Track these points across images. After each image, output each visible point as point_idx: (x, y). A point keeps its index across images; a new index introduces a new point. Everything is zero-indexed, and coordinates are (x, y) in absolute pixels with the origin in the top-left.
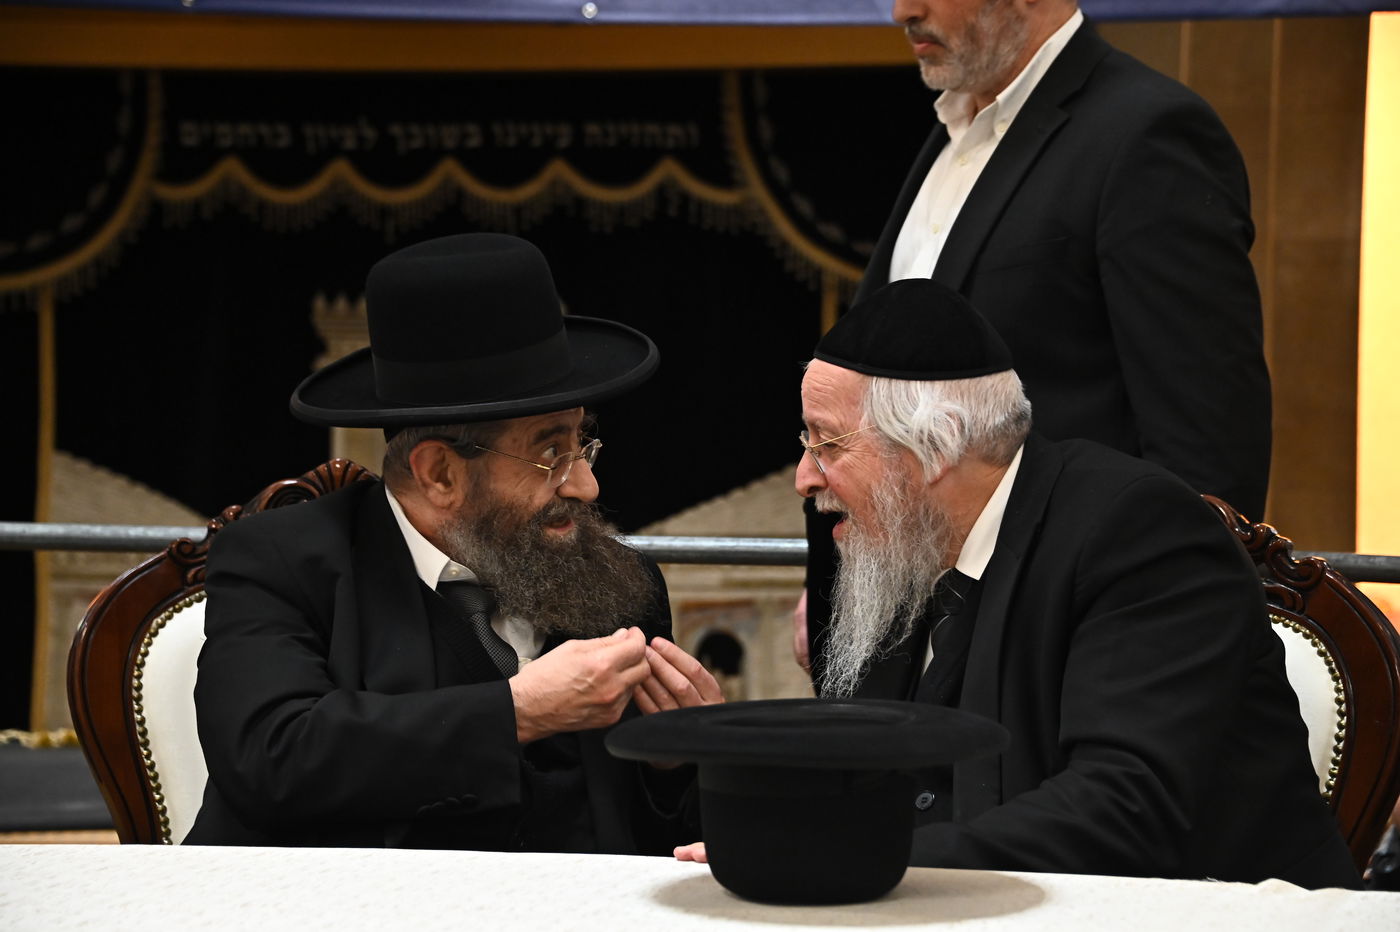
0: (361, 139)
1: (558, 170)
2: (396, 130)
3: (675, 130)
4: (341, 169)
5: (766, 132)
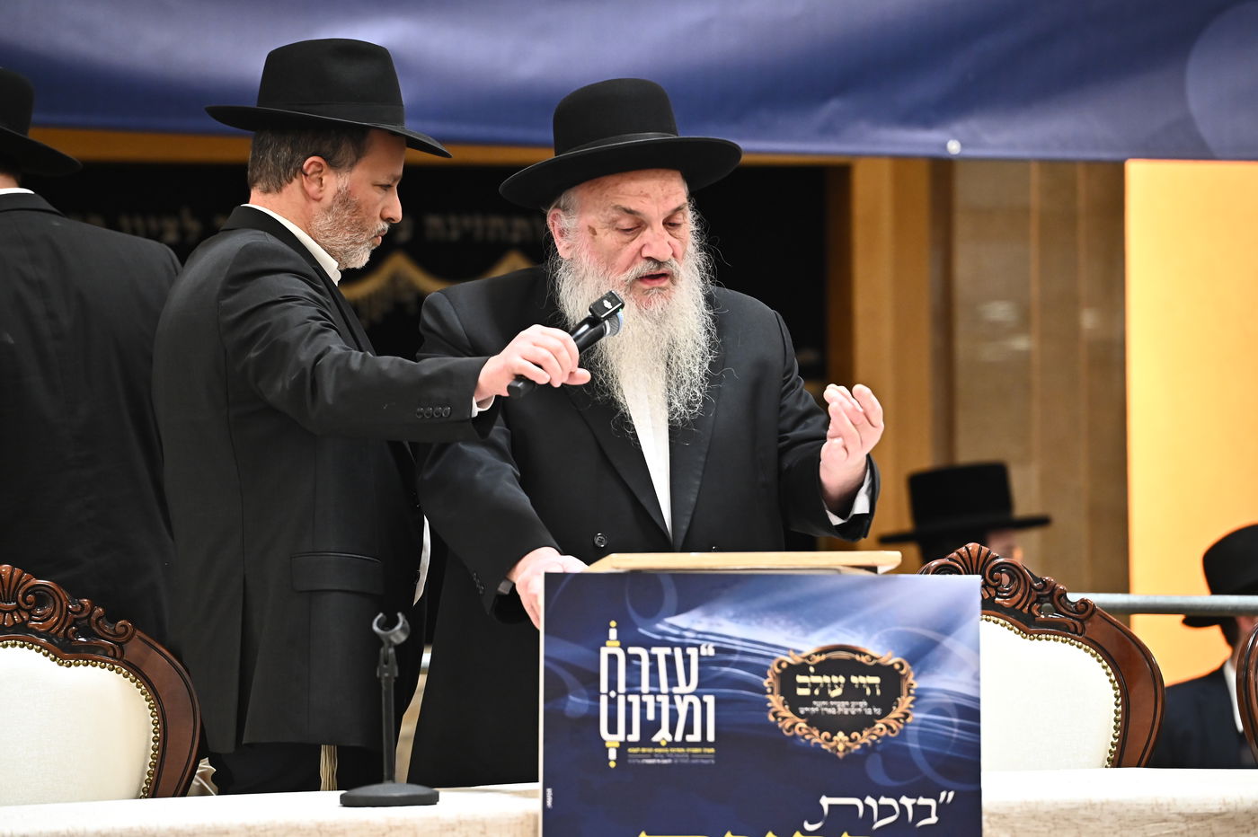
0: (183, 232)
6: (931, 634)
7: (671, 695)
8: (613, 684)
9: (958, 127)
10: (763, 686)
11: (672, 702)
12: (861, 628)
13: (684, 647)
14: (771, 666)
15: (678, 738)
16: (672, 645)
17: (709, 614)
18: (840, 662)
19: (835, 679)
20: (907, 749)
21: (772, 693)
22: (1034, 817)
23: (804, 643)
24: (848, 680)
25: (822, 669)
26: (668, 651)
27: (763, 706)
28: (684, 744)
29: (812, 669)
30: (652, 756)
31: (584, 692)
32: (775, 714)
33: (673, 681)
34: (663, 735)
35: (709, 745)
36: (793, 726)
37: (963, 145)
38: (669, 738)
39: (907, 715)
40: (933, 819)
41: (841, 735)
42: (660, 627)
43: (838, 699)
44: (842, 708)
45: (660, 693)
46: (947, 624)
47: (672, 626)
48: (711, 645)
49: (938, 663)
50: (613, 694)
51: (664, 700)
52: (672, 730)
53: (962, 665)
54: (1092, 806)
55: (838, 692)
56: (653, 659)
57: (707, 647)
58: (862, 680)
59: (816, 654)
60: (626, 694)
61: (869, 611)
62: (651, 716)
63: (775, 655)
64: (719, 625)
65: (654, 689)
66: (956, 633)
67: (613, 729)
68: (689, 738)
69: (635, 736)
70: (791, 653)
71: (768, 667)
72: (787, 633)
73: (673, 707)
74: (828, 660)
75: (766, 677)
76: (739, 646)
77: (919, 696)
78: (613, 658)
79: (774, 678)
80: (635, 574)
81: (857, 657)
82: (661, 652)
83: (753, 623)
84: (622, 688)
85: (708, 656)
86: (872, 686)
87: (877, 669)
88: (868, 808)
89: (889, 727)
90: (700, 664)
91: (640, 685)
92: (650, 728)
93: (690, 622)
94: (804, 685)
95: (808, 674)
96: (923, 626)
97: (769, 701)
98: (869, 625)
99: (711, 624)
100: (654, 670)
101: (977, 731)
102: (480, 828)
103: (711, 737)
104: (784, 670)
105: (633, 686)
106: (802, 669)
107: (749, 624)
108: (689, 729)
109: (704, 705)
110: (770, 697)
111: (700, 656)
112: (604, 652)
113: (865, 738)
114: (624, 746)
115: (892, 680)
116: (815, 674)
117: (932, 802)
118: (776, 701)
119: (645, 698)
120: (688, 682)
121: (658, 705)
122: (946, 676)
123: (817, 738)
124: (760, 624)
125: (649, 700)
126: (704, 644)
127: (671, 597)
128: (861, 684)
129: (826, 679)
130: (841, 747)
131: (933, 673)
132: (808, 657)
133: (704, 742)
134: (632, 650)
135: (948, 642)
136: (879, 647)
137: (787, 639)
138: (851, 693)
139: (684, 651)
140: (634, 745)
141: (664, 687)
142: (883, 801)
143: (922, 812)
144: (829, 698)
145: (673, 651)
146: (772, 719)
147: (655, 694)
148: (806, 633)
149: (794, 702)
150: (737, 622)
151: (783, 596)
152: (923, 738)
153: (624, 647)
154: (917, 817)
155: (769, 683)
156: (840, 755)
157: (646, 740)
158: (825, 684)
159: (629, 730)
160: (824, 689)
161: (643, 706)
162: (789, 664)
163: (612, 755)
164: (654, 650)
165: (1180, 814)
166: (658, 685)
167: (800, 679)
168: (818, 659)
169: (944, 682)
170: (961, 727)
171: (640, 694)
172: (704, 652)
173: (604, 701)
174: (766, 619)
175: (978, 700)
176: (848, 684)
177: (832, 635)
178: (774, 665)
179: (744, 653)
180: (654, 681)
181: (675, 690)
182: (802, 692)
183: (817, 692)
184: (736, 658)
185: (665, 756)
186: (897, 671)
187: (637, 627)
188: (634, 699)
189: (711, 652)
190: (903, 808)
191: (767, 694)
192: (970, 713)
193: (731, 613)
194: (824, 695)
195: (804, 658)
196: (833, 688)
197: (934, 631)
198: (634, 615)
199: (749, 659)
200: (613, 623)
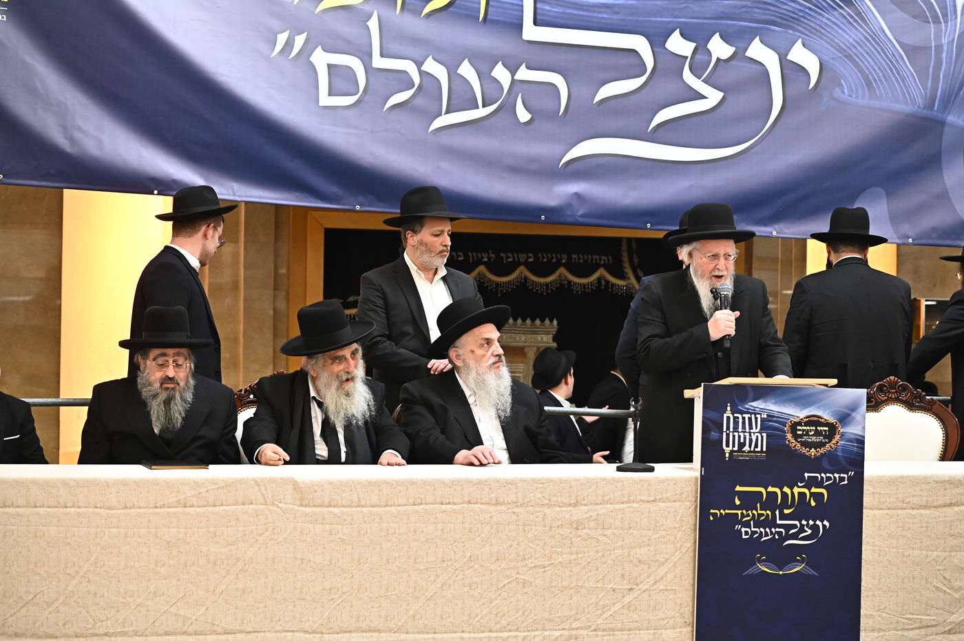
0: (489, 258)
1: (562, 270)
2: (503, 255)
3: (603, 258)
4: (482, 268)
5: (636, 260)
6: (848, 411)
7: (750, 433)
8: (728, 428)
9: (776, 226)
10: (785, 430)
11: (750, 435)
12: (822, 408)
13: (755, 414)
15: (752, 449)
16: (751, 414)
17: (765, 402)
18: (814, 421)
19: (811, 428)
20: (838, 455)
22: (882, 482)
23: (800, 414)
24: (816, 428)
25: (807, 424)
26: (749, 415)
27: (785, 438)
28: (754, 452)
30: (742, 456)
31: (717, 431)
32: (789, 441)
33: (751, 428)
34: (746, 448)
35: (764, 452)
36: (795, 446)
37: (777, 233)
38: (749, 449)
39: (838, 442)
40: (846, 482)
41: (813, 449)
42: (747, 406)
43: (812, 435)
44: (814, 439)
46: (854, 408)
47: (751, 406)
48: (766, 414)
49: (850, 422)
50: (728, 432)
51: (747, 434)
52: (750, 447)
53: (859, 423)
54: (902, 477)
55: (812, 433)
56: (744, 418)
58: (822, 428)
59: (806, 418)
61: (825, 402)
62: (742, 441)
63: (789, 418)
64: (768, 406)
66: (856, 412)
67: (728, 445)
68: (756, 450)
69: (736, 449)
70: (796, 418)
71: (787, 423)
72: (794, 410)
75: (786, 427)
76: (776, 414)
77: (842, 435)
78: (728, 418)
80: (737, 385)
82: (747, 416)
83: (782, 405)
84: (731, 430)
86: (825, 431)
87: (827, 424)
88: (822, 477)
89: (831, 447)
92: (742, 445)
93: (758, 404)
94: (800, 430)
95: (802, 426)
96: (845, 408)
97: (787, 436)
98: (825, 407)
99: (766, 406)
100: (744, 423)
101: (863, 449)
102: (674, 482)
103: (764, 449)
104: (793, 424)
105: (736, 429)
106: (799, 424)
107: (780, 406)
108: (756, 446)
109: (762, 437)
110: (787, 434)
111: (761, 418)
112: (725, 416)
113: (822, 451)
114: (732, 452)
115: (833, 428)
117: (846, 476)
118: (789, 436)
119: (740, 434)
120: (756, 429)
122: (853, 428)
123: (804, 450)
124: (784, 406)
125: (742, 434)
126: (763, 413)
127: (751, 395)
129: (808, 428)
130: (813, 454)
131: (847, 426)
132: (802, 419)
133: (762, 451)
134: (736, 415)
135: (854, 414)
136: (828, 416)
137: (794, 412)
138: (818, 433)
139: (755, 416)
140: (735, 451)
141: (747, 430)
142: (828, 475)
143: (842, 479)
144: (809, 435)
146: (787, 443)
148: (801, 410)
149: (796, 437)
150: (775, 405)
151: (794, 395)
152: (844, 451)
153: (733, 414)
154: (840, 482)
156: (813, 457)
157: (740, 450)
159: (734, 446)
160: (808, 431)
161: (739, 437)
163: (727, 455)
164: (744, 415)
165: (934, 481)
167: (799, 428)
168: (805, 420)
169: (852, 430)
170: (857, 447)
172: (763, 416)
173: (725, 434)
174: (786, 404)
175: (864, 437)
176: (816, 429)
177: (811, 411)
179: (778, 417)
180: (744, 427)
181: (752, 431)
182: (799, 433)
184: (775, 419)
185: (747, 456)
187: (737, 406)
188: (736, 434)
189: (766, 416)
190: (835, 477)
192: (861, 442)
193: (773, 402)
194: (807, 434)
197: (849, 410)
198: (737, 401)
199: (780, 420)
200: (729, 405)
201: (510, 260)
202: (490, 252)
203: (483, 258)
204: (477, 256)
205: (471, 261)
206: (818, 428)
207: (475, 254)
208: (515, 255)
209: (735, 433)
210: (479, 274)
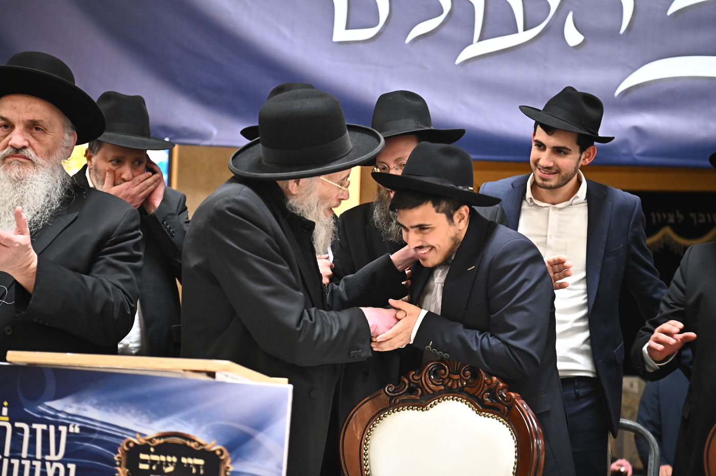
0: (676, 219)
2: (693, 215)
4: (667, 230)
6: (247, 429)
7: (43, 461)
10: (114, 460)
11: (43, 466)
12: (194, 420)
13: (57, 425)
14: (121, 444)
16: (48, 423)
17: (78, 401)
18: (175, 445)
19: (169, 459)
21: (120, 466)
23: (148, 428)
24: (179, 460)
25: (160, 450)
26: (44, 427)
27: (112, 475)
29: (152, 450)
33: (46, 450)
42: (41, 408)
43: (169, 474)
45: (36, 459)
46: (260, 423)
47: (50, 408)
48: (78, 425)
49: (251, 452)
51: (38, 464)
53: (270, 455)
55: (170, 469)
56: (33, 432)
57: (74, 427)
58: (190, 461)
59: (156, 438)
60: (9, 458)
61: (198, 408)
63: (125, 436)
64: (85, 410)
65: (31, 456)
66: (267, 430)
70: (138, 436)
71: (119, 445)
72: (136, 420)
73: (44, 470)
74: (165, 443)
75: (117, 453)
76: (99, 427)
78: (3, 429)
79: (122, 454)
81: (188, 443)
82: (39, 428)
83: (111, 410)
84: (7, 452)
85: (74, 433)
86: (197, 466)
87: (203, 453)
90: (68, 439)
91: (21, 451)
93: (64, 406)
94: (145, 462)
95: (149, 453)
96: (241, 422)
97: (117, 471)
98: (199, 418)
99: (79, 409)
100: (32, 441)
104: (131, 448)
105: (15, 452)
106: (145, 448)
107: (107, 411)
109: (67, 470)
110: (119, 469)
111: (68, 433)
115: (213, 463)
116: (154, 453)
118: (122, 472)
119: (23, 462)
120: (57, 452)
121: (33, 468)
122: (256, 463)
124: (116, 411)
125: (27, 463)
126: (73, 423)
127: (51, 386)
128: (189, 464)
129: (163, 458)
131: (245, 460)
132: (150, 440)
134: (18, 425)
135: (260, 436)
136: (205, 436)
137: (136, 425)
138: (181, 470)
139: (56, 428)
141: (39, 456)
145: (48, 427)
147: (31, 459)
148: (151, 420)
149: (136, 474)
150: (99, 409)
151: (137, 391)
153: (12, 422)
155: (119, 458)
158: (161, 462)
160: (161, 465)
161: (22, 467)
162: (135, 444)
164: (34, 426)
166: (34, 453)
167: (143, 456)
168: (158, 442)
169: (254, 468)
171: (20, 458)
172: (71, 430)
174: (121, 408)
176: (179, 464)
177: (170, 424)
178: (123, 444)
179: (102, 433)
180: (32, 449)
181: (47, 458)
182: (143, 466)
183: (154, 468)
184: (95, 436)
186: (218, 457)
187: (23, 407)
188: (16, 462)
189: (77, 430)
191: (117, 466)
193: (95, 401)
194: (159, 471)
195: (147, 440)
196: (167, 466)
197: (249, 425)
198: (22, 398)
199: (105, 438)
200: (6, 403)
201: (702, 221)
202: (678, 212)
203: (668, 218)
204: (662, 217)
205: (654, 221)
206: (184, 460)
207: (659, 215)
208: (709, 216)
209: (13, 461)
210: (664, 236)
